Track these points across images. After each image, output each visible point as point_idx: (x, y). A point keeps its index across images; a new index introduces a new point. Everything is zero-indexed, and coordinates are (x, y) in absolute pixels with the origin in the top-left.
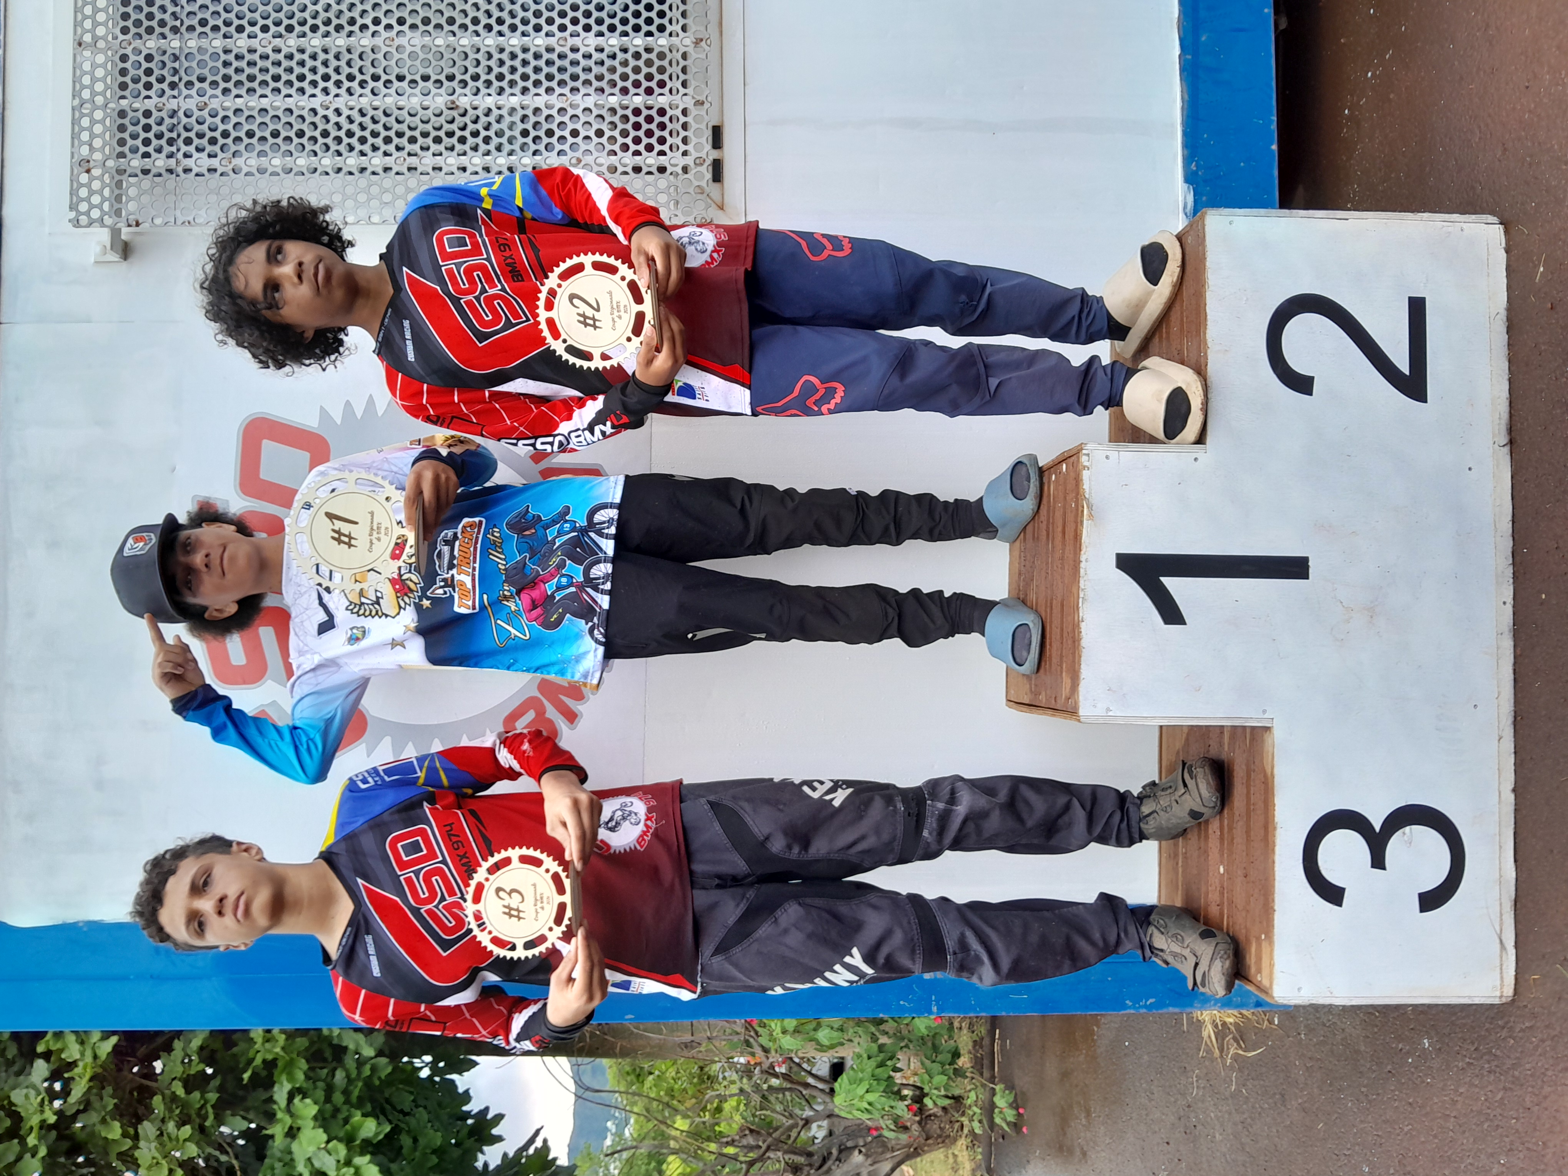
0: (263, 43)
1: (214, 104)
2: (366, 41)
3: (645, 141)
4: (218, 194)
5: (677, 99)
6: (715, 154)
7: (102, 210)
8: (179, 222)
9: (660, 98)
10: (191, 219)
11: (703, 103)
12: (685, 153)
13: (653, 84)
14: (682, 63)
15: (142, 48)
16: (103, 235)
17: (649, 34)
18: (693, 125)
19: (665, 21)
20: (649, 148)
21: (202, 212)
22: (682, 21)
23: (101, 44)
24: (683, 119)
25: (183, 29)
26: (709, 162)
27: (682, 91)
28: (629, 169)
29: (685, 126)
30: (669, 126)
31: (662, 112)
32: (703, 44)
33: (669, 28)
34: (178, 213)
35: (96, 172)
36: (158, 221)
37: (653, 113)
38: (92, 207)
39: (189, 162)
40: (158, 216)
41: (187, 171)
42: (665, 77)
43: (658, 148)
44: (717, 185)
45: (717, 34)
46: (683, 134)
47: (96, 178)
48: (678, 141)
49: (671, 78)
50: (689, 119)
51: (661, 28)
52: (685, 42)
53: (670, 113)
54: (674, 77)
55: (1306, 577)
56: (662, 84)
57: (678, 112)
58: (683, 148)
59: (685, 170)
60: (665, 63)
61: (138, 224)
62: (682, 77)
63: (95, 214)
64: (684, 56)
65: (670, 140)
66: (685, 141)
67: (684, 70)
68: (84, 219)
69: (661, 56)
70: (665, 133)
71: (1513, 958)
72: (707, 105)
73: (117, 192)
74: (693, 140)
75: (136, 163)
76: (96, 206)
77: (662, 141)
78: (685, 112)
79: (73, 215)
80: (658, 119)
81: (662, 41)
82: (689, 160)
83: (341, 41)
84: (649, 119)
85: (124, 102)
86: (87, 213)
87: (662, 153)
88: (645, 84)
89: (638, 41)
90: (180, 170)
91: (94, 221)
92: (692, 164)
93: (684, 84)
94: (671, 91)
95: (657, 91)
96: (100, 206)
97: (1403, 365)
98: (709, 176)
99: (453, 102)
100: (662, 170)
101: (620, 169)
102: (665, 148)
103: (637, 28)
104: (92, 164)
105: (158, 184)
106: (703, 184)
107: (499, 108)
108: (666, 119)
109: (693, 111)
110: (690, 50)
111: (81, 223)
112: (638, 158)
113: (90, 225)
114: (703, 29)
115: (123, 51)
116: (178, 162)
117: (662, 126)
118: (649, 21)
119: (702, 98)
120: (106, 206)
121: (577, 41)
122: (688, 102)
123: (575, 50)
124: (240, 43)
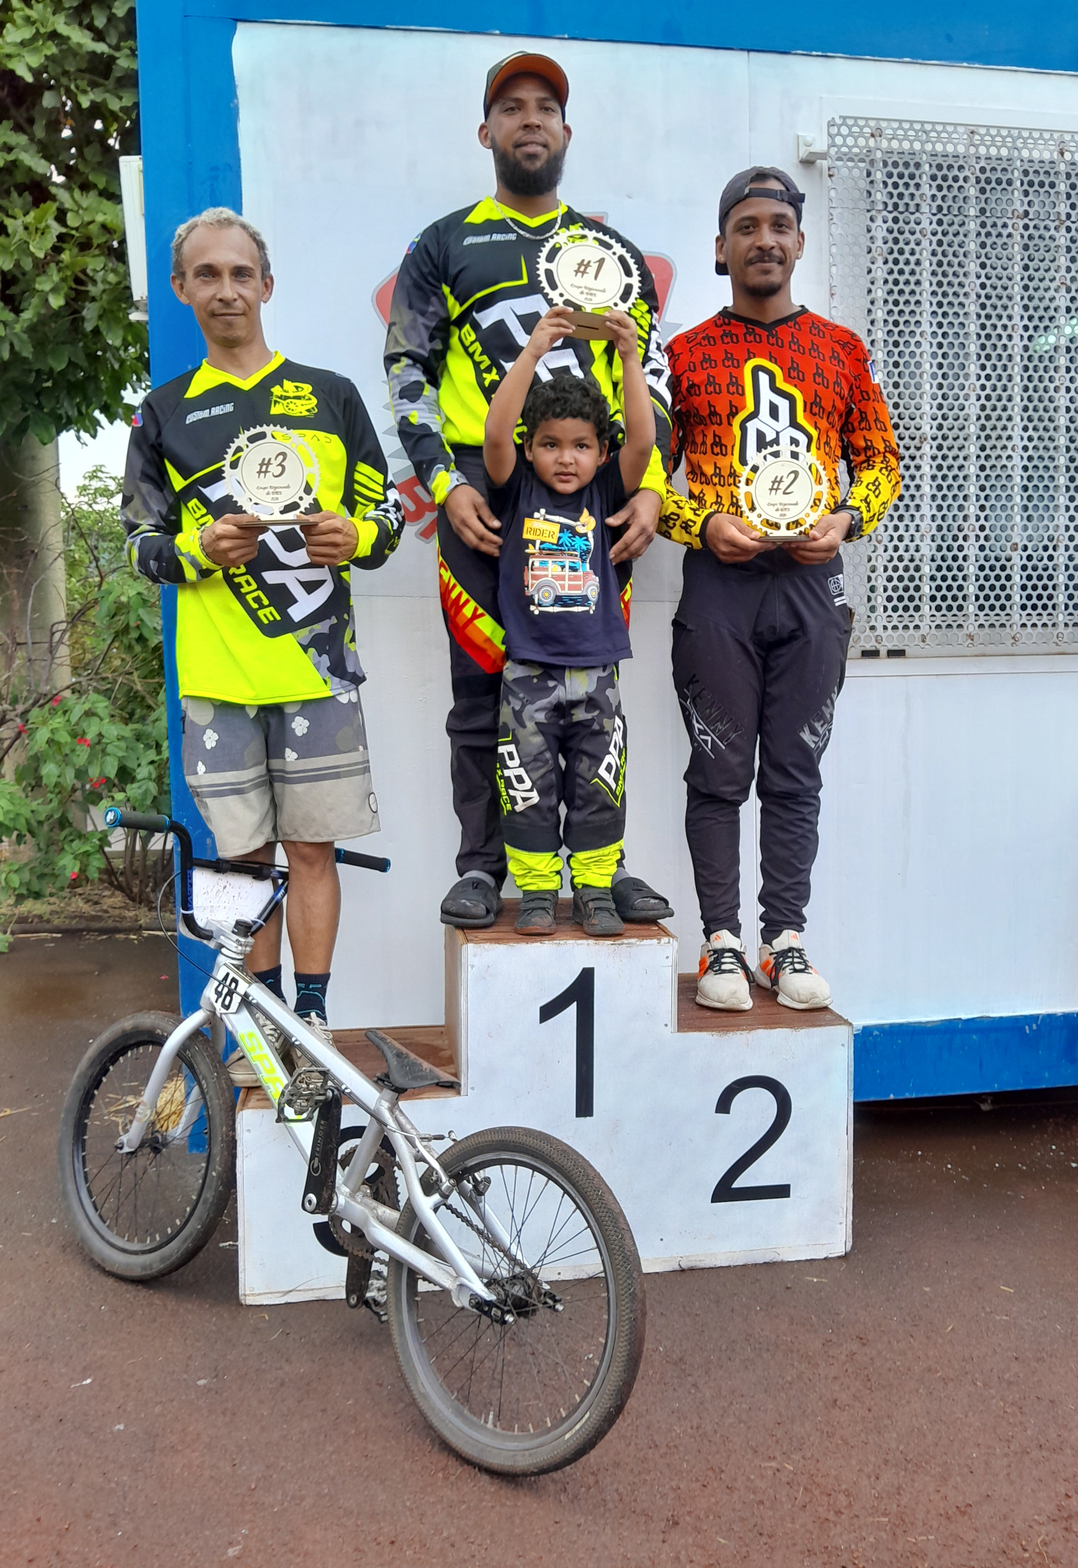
0: (972, 285)
1: (925, 243)
2: (973, 369)
3: (895, 595)
4: (854, 244)
5: (927, 620)
6: (883, 652)
7: (842, 146)
8: (832, 211)
9: (927, 607)
10: (835, 221)
11: (923, 641)
12: (885, 628)
13: (938, 602)
14: (955, 625)
15: (969, 184)
16: (821, 145)
17: (977, 598)
18: (907, 634)
19: (987, 611)
20: (889, 599)
21: (840, 231)
22: (987, 624)
23: (972, 150)
24: (911, 625)
25: (983, 218)
26: (879, 646)
27: (933, 625)
28: (873, 583)
29: (906, 627)
30: (906, 615)
31: (917, 608)
32: (970, 641)
33: (981, 614)
34: (839, 210)
35: (872, 142)
36: (833, 193)
37: (917, 602)
38: (844, 138)
39: (879, 221)
40: (837, 193)
41: (872, 219)
42: (944, 611)
43: (890, 606)
44: (860, 654)
45: (976, 653)
46: (900, 626)
47: (867, 142)
48: (895, 622)
49: (944, 615)
50: (911, 631)
51: (981, 608)
52: (971, 626)
53: (917, 615)
54: (944, 618)
55: (577, 1116)
56: (939, 608)
57: (917, 622)
58: (890, 626)
59: (873, 628)
60: (955, 611)
61: (830, 176)
62: (944, 625)
63: (839, 140)
64: (960, 626)
65: (895, 615)
66: (895, 628)
67: (949, 626)
68: (834, 130)
69: (960, 608)
70: (900, 612)
71: (277, 1302)
72: (922, 644)
73: (856, 159)
74: (895, 634)
75: (879, 176)
76: (845, 141)
77: (895, 609)
78: (917, 627)
79: (839, 121)
80: (912, 605)
81: (971, 608)
82: (880, 631)
83: (973, 348)
84: (911, 599)
85: (927, 167)
86: (839, 134)
87: (885, 609)
88: (939, 595)
89: (971, 589)
90: (873, 213)
91: (833, 140)
92: (877, 633)
93: (938, 627)
94: (933, 616)
95: (934, 605)
96: (845, 144)
97: (740, 1182)
98: (868, 647)
99: (925, 439)
100: (873, 609)
101: (873, 575)
102: (890, 612)
103: (981, 588)
104: (878, 139)
105: (862, 194)
106: (862, 643)
107: (921, 477)
108: (911, 612)
109: (918, 634)
110: (965, 631)
111: (831, 128)
112: (882, 590)
113: (830, 135)
114: (981, 641)
115: (966, 167)
116: (880, 211)
117: (906, 609)
118: (987, 598)
119: (928, 641)
120: (844, 149)
121: (972, 539)
122: (924, 630)
123: (965, 538)
124: (972, 265)
